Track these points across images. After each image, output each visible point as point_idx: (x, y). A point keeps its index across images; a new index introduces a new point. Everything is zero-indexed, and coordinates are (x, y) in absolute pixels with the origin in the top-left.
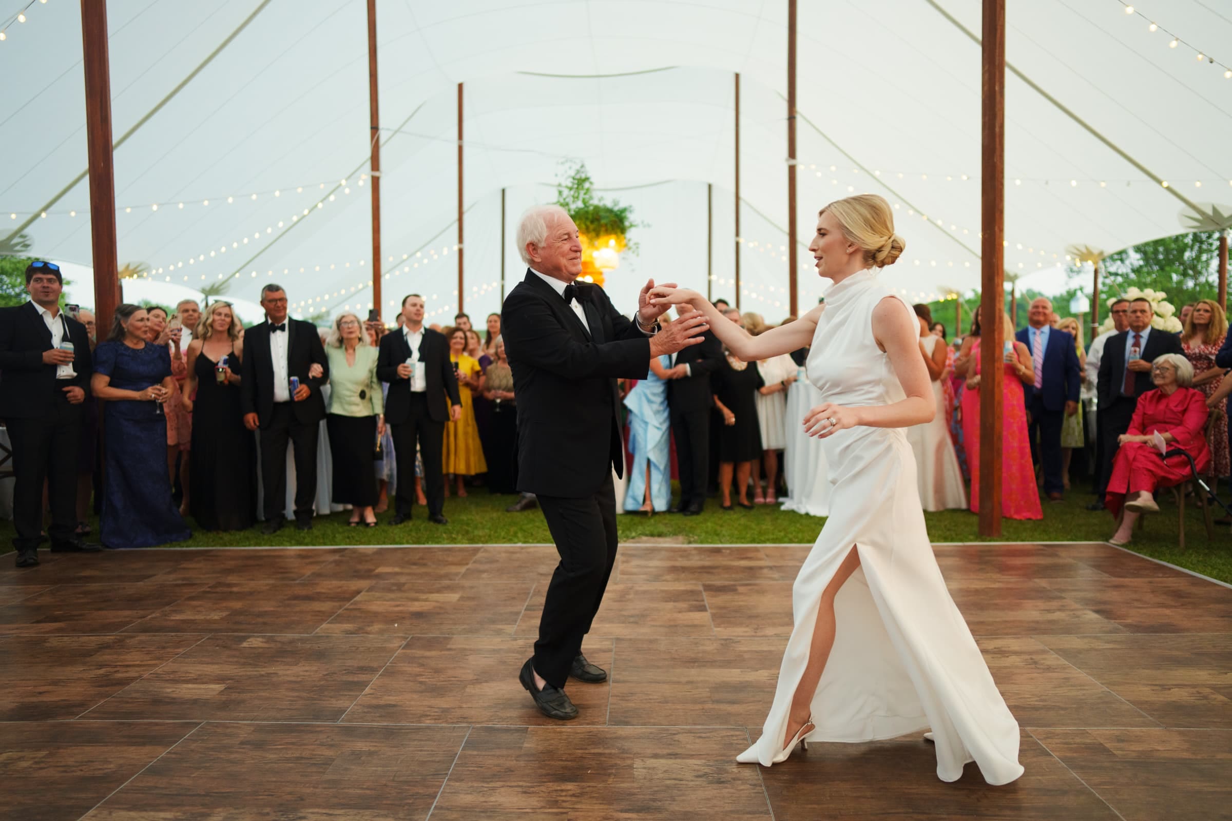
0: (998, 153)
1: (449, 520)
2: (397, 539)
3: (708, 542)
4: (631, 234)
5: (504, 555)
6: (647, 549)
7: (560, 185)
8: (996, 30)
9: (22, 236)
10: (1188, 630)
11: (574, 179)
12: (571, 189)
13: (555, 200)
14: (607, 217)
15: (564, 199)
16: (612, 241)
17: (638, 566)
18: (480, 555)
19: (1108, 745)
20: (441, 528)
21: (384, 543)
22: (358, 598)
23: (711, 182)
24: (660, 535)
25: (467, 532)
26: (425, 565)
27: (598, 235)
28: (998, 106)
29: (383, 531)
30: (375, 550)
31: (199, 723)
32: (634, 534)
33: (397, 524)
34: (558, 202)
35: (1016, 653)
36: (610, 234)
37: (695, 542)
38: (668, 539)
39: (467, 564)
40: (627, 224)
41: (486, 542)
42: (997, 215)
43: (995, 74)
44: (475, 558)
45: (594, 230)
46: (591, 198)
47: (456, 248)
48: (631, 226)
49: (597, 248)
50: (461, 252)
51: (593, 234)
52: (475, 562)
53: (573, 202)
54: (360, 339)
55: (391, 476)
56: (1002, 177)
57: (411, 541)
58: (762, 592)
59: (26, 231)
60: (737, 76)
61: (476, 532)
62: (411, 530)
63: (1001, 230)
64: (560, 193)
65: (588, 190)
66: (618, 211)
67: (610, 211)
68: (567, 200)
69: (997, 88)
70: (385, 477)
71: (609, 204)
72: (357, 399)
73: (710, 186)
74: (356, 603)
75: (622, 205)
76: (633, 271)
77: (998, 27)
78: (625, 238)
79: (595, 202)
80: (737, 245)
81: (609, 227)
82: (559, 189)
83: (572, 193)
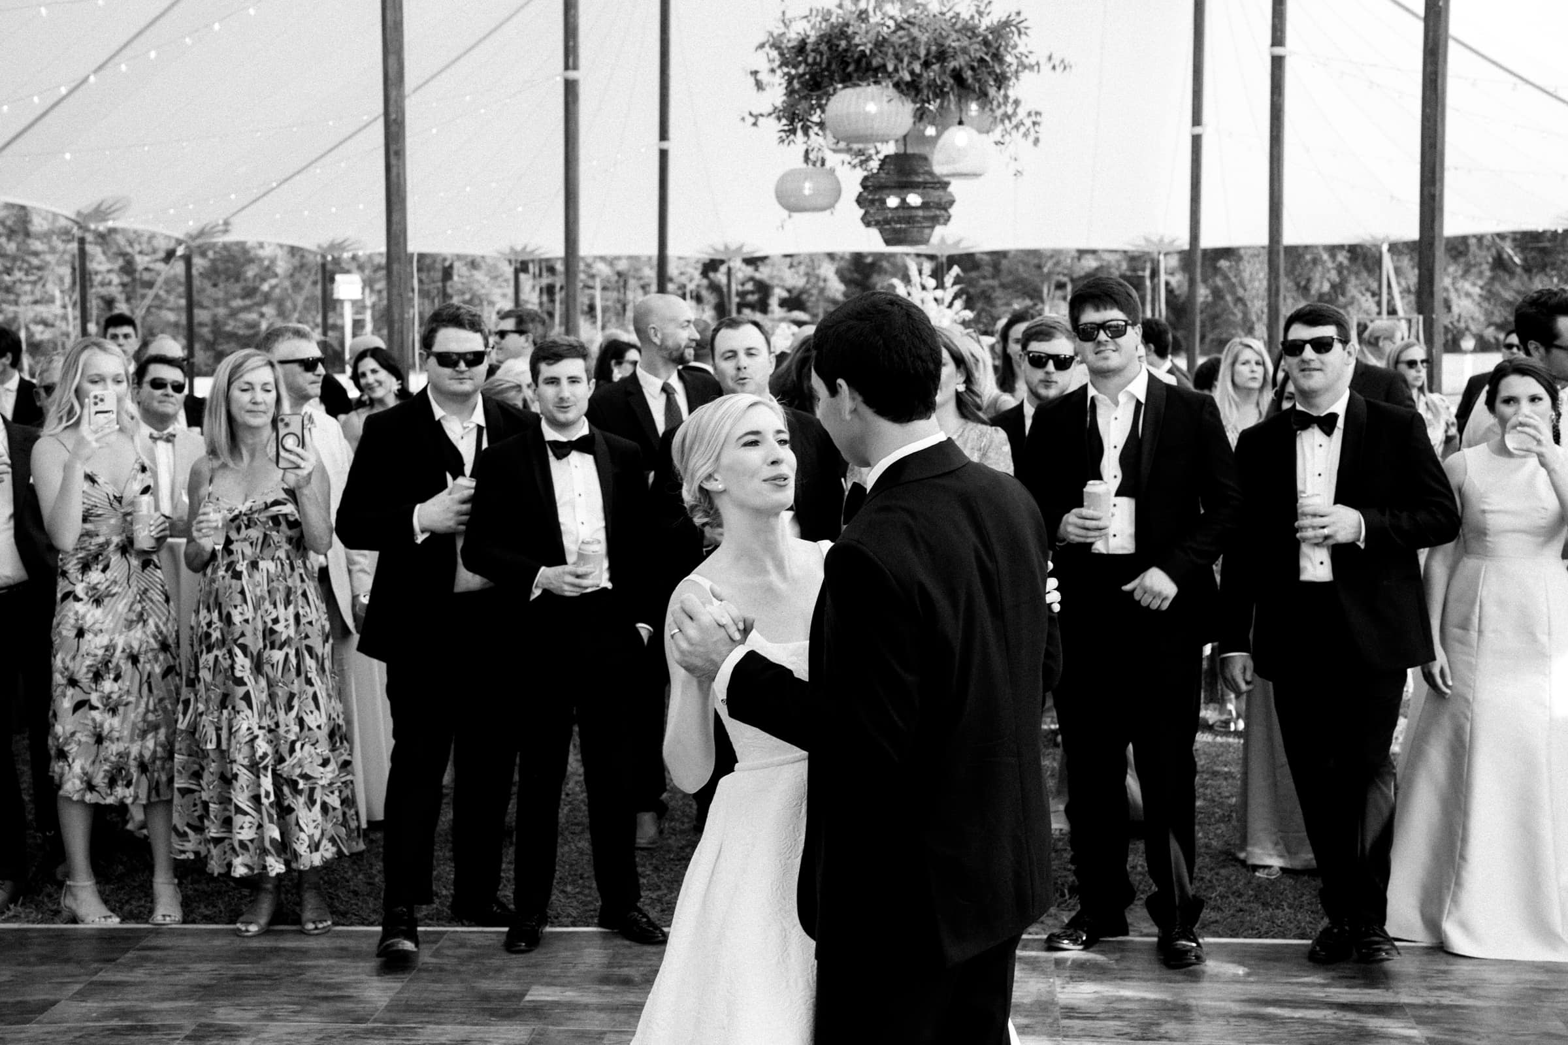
40: (1010, 59)
80: (1277, 64)
81: (968, 74)
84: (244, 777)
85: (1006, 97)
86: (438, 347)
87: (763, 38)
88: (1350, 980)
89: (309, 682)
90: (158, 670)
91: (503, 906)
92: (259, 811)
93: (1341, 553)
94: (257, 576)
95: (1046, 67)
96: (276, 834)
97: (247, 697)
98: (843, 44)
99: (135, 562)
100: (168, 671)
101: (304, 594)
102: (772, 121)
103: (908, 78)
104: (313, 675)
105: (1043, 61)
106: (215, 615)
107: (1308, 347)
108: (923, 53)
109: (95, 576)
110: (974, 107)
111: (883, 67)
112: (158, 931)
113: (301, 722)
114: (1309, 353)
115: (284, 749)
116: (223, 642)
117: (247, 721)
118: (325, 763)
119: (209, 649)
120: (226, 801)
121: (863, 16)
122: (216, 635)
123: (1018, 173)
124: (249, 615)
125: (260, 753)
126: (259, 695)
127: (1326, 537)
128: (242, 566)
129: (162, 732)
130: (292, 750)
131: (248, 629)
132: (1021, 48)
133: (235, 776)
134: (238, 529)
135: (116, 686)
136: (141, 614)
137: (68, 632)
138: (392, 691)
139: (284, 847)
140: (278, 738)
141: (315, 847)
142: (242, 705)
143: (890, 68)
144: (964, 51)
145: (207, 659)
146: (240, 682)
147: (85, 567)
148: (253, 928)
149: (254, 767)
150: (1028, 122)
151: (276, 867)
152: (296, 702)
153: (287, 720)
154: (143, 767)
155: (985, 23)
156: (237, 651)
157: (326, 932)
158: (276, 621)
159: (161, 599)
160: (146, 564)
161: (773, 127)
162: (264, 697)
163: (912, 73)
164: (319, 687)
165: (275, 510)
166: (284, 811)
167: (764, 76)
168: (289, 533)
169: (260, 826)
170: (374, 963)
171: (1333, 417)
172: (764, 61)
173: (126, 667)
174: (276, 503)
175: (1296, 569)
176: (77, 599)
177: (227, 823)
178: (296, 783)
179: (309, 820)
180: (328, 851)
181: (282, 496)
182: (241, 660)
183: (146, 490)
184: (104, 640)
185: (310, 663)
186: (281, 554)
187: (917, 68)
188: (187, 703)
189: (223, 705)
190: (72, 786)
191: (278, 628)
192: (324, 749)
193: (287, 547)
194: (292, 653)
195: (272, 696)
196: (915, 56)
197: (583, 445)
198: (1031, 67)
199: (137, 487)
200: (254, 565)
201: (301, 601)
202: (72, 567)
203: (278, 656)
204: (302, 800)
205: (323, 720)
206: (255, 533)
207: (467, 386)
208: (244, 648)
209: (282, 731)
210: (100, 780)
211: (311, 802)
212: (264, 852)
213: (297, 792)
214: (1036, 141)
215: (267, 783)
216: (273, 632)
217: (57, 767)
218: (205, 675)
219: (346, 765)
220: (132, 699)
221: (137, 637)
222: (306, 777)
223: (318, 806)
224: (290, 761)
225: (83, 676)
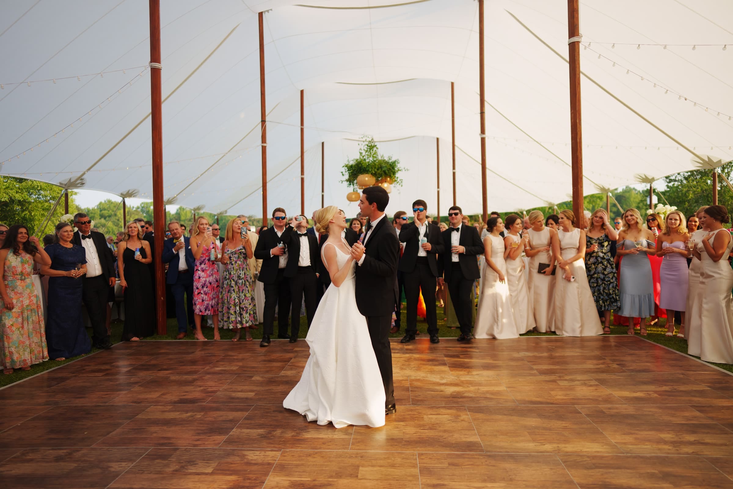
0: (579, 151)
4: (398, 175)
7: (361, 149)
8: (576, 94)
9: (82, 179)
10: (654, 371)
11: (368, 146)
12: (366, 151)
19: (604, 410)
22: (292, 361)
23: (438, 137)
28: (578, 129)
31: (253, 405)
35: (578, 380)
40: (396, 170)
42: (579, 180)
43: (576, 115)
46: (377, 156)
47: (299, 176)
48: (399, 170)
50: (302, 180)
56: (581, 162)
58: (471, 357)
59: (84, 177)
60: (452, 84)
63: (582, 187)
64: (361, 153)
65: (375, 152)
67: (387, 163)
68: (365, 157)
69: (578, 121)
71: (387, 159)
73: (438, 139)
74: (292, 363)
75: (393, 160)
77: (577, 93)
79: (380, 158)
80: (454, 174)
81: (387, 171)
82: (361, 151)
83: (367, 153)
84: (233, 307)
85: (395, 177)
86: (276, 216)
87: (344, 165)
88: (465, 343)
89: (247, 287)
90: (215, 286)
91: (289, 335)
92: (236, 314)
93: (461, 255)
94: (237, 264)
95: (403, 170)
96: (240, 319)
97: (234, 290)
98: (360, 165)
99: (211, 263)
100: (218, 286)
101: (246, 269)
102: (346, 182)
103: (374, 172)
104: (248, 286)
105: (403, 169)
106: (227, 273)
107: (453, 215)
108: (377, 167)
109: (203, 266)
110: (389, 179)
111: (369, 170)
112: (216, 341)
113: (245, 296)
114: (453, 216)
115: (241, 301)
116: (229, 279)
117: (234, 295)
118: (250, 304)
119: (226, 280)
120: (228, 313)
121: (365, 160)
122: (227, 277)
123: (399, 193)
124: (235, 273)
125: (236, 302)
126: (236, 290)
127: (458, 252)
128: (233, 263)
129: (216, 299)
130: (243, 301)
131: (234, 276)
132: (398, 166)
133: (231, 307)
134: (233, 255)
135: (207, 289)
136: (212, 274)
137: (197, 277)
138: (265, 289)
139: (241, 323)
140: (240, 299)
141: (247, 322)
142: (233, 292)
143: (370, 170)
144: (386, 167)
145: (226, 282)
146: (232, 287)
147: (201, 264)
148: (236, 340)
149: (235, 305)
150: (400, 182)
151: (239, 326)
152: (244, 291)
153: (242, 295)
154: (212, 307)
155: (390, 161)
156: (232, 280)
157: (251, 340)
158: (240, 274)
159: (216, 271)
160: (213, 263)
161: (346, 184)
162: (237, 290)
163: (375, 171)
164: (249, 288)
165: (240, 251)
166: (241, 314)
167: (344, 173)
168: (244, 256)
169: (236, 318)
170: (259, 345)
171: (459, 228)
172: (344, 170)
173: (209, 285)
174: (241, 249)
175: (451, 259)
176: (199, 271)
177: (229, 318)
178: (243, 308)
179: (246, 316)
180: (250, 323)
181: (242, 248)
182: (233, 283)
183: (213, 248)
184: (204, 279)
185: (247, 283)
186: (242, 260)
187: (376, 170)
188: (221, 292)
189: (228, 292)
190: (197, 311)
191: (241, 275)
192: (250, 301)
193: (243, 258)
194: (243, 281)
195: (239, 290)
196: (375, 168)
197: (305, 235)
198: (400, 170)
199: (211, 247)
200: (236, 262)
201: (246, 270)
202: (198, 264)
203: (240, 281)
204: (244, 312)
205: (250, 295)
206: (236, 256)
207: (282, 224)
208: (233, 280)
209: (241, 297)
210: (203, 310)
211: (247, 312)
212: (237, 323)
213: (243, 310)
214: (402, 186)
215: (238, 308)
216: (239, 276)
217: (194, 307)
218: (225, 286)
219: (255, 305)
220: (210, 292)
221: (211, 279)
222: (246, 307)
223: (248, 314)
224: (242, 304)
225: (200, 287)
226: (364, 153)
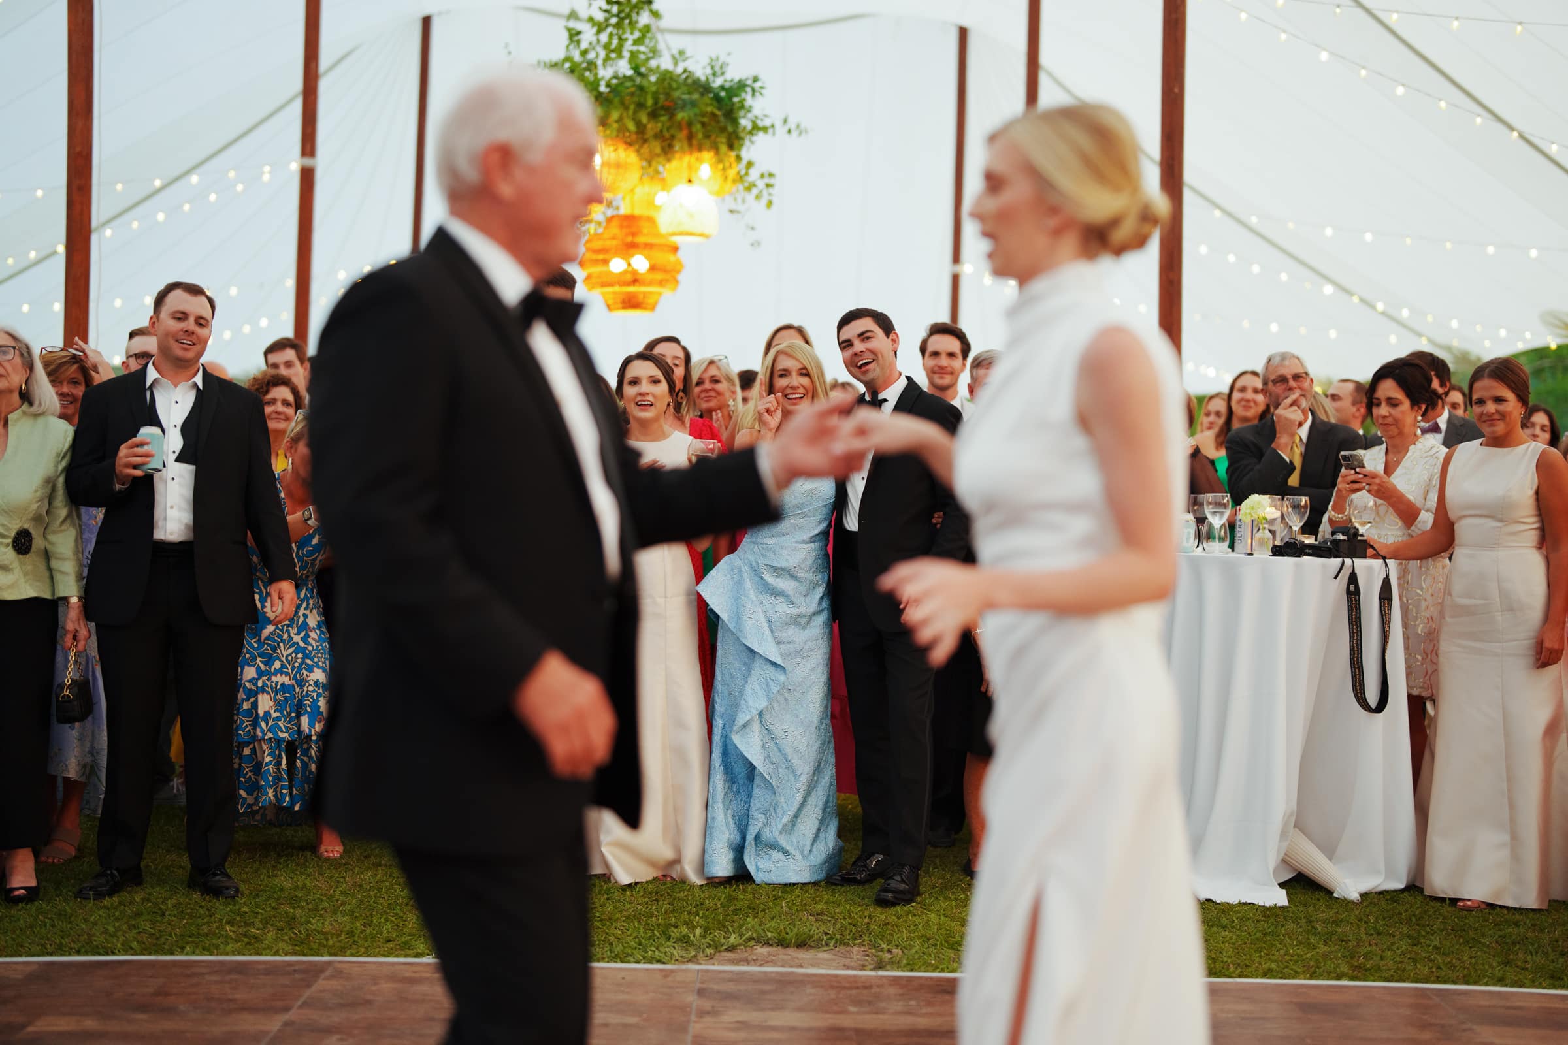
1: (243, 887)
2: (99, 939)
3: (928, 967)
4: (756, 149)
5: (386, 986)
6: (766, 979)
7: (573, 15)
12: (601, 28)
13: (559, 55)
14: (694, 104)
15: (584, 53)
16: (705, 166)
17: (743, 1025)
18: (321, 984)
20: (221, 908)
21: (60, 951)
23: (965, 24)
24: (802, 944)
25: (292, 922)
26: (169, 1011)
27: (668, 150)
29: (61, 915)
30: (29, 969)
32: (733, 939)
33: (99, 896)
34: (568, 59)
36: (700, 149)
37: (895, 964)
38: (822, 955)
39: (287, 1009)
40: (744, 122)
41: (342, 951)
44: (307, 993)
45: (659, 136)
46: (655, 52)
47: (295, 166)
48: (756, 128)
49: (664, 184)
50: (307, 178)
51: (656, 147)
52: (305, 1004)
53: (607, 59)
54: (26, 397)
55: (89, 769)
57: (134, 945)
61: (316, 924)
62: (138, 914)
64: (574, 35)
65: (647, 29)
66: (722, 88)
67: (703, 88)
68: (591, 56)
70: (72, 771)
71: (701, 71)
72: (8, 554)
73: (963, 33)
75: (733, 74)
76: (756, 244)
78: (739, 158)
79: (665, 63)
82: (573, 24)
83: (604, 37)
95: (781, 130)
105: (778, 124)
108: (650, 103)
132: (756, 111)
143: (615, 117)
150: (761, 184)
155: (717, 82)
163: (638, 122)
187: (644, 118)
196: (641, 105)
198: (765, 129)
214: (769, 204)
226: (588, 35)
